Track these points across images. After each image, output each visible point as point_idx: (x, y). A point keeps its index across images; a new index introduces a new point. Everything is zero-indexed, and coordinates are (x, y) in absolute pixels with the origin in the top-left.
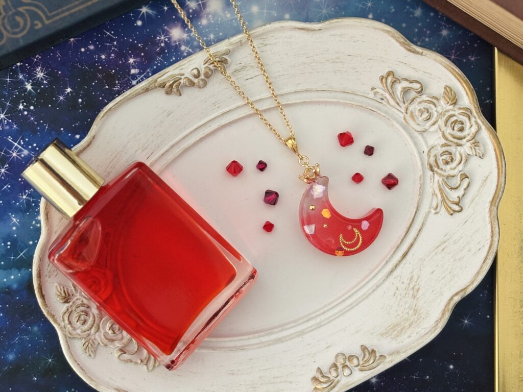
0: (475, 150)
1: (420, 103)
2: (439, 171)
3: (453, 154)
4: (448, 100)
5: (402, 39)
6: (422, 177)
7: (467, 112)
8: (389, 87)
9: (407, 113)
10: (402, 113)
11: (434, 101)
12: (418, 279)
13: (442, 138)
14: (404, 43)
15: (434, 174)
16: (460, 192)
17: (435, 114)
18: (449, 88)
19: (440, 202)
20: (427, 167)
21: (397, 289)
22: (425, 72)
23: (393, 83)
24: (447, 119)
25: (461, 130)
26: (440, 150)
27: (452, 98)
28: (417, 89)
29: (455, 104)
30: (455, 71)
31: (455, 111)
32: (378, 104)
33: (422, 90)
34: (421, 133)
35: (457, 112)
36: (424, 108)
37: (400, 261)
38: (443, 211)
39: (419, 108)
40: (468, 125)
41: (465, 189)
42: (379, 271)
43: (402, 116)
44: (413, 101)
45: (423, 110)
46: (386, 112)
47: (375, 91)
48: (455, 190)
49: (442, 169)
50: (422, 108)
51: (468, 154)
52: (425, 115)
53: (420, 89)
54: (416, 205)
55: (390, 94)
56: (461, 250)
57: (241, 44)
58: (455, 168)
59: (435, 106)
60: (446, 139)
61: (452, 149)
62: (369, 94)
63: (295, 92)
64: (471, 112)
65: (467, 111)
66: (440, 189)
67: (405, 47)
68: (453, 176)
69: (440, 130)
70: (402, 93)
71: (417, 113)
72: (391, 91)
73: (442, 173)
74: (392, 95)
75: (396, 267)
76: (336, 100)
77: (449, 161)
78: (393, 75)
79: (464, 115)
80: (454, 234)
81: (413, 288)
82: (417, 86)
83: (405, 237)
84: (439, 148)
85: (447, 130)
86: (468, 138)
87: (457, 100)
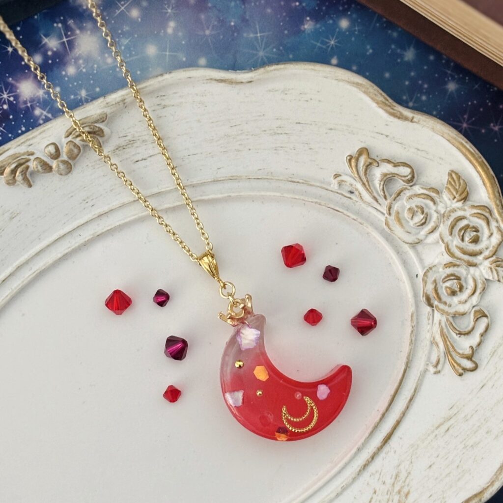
0: (497, 273)
1: (410, 198)
2: (441, 306)
3: (463, 279)
4: (454, 193)
5: (381, 96)
6: (416, 317)
7: (485, 213)
8: (362, 173)
9: (390, 214)
10: (383, 214)
11: (433, 195)
12: (408, 476)
13: (445, 253)
14: (383, 102)
15: (433, 310)
16: (474, 339)
17: (435, 216)
18: (456, 174)
19: (442, 355)
20: (423, 299)
21: (375, 492)
22: (418, 150)
23: (368, 166)
24: (454, 223)
25: (476, 240)
26: (443, 272)
27: (460, 190)
28: (405, 177)
29: (465, 199)
30: (465, 147)
31: (465, 210)
32: (345, 200)
33: (413, 177)
34: (414, 245)
35: (469, 212)
36: (417, 206)
37: (380, 449)
38: (448, 369)
39: (408, 207)
40: (486, 232)
41: (482, 335)
42: (346, 465)
43: (383, 219)
44: (399, 194)
45: (416, 209)
46: (358, 213)
47: (339, 179)
48: (466, 336)
49: (445, 303)
50: (413, 206)
51: (486, 279)
52: (419, 217)
53: (410, 177)
54: (405, 360)
55: (364, 184)
56: (476, 431)
57: (124, 104)
58: (466, 301)
59: (435, 203)
60: (452, 255)
61: (462, 271)
62: (330, 184)
63: (214, 181)
64: (490, 212)
65: (484, 210)
66: (442, 334)
67: (386, 110)
68: (463, 314)
69: (443, 241)
70: (382, 183)
71: (406, 215)
72: (365, 180)
73: (446, 308)
74: (367, 184)
75: (373, 458)
76: (278, 194)
77: (457, 289)
78: (368, 154)
79: (479, 218)
80: (464, 406)
81: (399, 492)
82: (406, 171)
83: (387, 409)
84: (441, 270)
85: (452, 241)
86: (487, 253)
87: (468, 193)
